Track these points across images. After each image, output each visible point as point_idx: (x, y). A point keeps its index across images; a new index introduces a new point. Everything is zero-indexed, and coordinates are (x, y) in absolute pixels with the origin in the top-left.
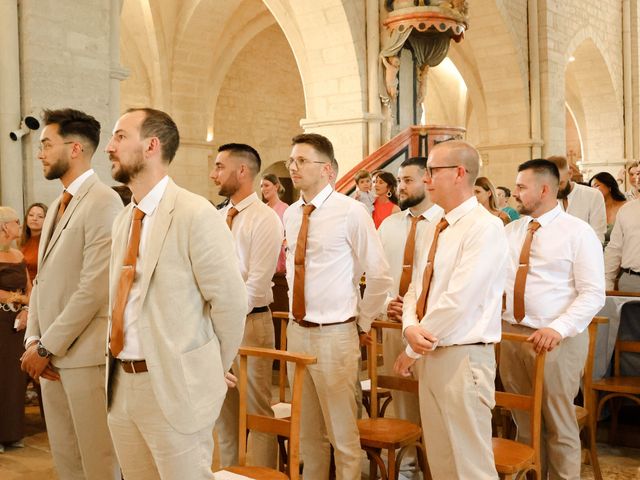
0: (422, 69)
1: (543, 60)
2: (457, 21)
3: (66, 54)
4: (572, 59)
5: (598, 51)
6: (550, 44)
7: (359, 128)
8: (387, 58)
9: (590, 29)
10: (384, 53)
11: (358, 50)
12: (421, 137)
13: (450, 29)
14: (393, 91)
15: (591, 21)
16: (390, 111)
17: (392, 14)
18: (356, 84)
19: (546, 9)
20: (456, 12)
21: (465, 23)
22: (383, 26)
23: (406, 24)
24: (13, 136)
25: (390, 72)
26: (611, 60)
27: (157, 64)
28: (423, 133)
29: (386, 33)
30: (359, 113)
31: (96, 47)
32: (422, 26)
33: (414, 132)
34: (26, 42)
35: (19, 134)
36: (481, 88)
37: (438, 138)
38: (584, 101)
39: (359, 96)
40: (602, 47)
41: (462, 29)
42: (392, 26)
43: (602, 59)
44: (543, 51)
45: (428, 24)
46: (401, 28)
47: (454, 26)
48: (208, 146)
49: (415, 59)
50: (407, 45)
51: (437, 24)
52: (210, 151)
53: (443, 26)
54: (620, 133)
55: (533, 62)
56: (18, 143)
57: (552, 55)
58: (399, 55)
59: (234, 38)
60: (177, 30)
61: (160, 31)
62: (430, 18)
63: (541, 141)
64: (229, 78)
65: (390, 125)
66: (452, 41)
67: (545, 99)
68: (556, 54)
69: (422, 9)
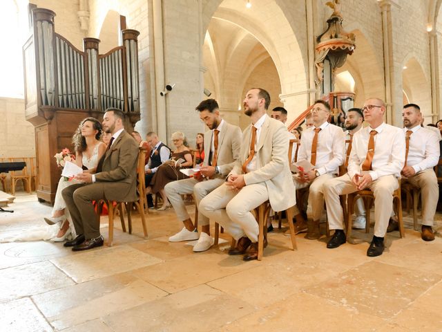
0: (334, 69)
1: (391, 66)
2: (350, 44)
3: (182, 60)
4: (405, 68)
5: (418, 63)
6: (395, 59)
7: (306, 96)
8: (318, 64)
9: (414, 53)
10: (317, 62)
11: (305, 61)
12: (334, 97)
13: (347, 48)
14: (321, 78)
15: (415, 49)
16: (319, 87)
17: (320, 44)
18: (304, 76)
19: (392, 42)
20: (350, 40)
21: (354, 45)
22: (316, 49)
23: (327, 47)
24: (162, 94)
25: (320, 70)
26: (424, 67)
27: (217, 77)
28: (335, 95)
29: (317, 52)
30: (305, 89)
31: (193, 57)
32: (334, 47)
33: (331, 95)
34: (166, 56)
35: (164, 93)
36: (361, 81)
37: (342, 97)
38: (412, 88)
39: (305, 82)
40: (420, 61)
41: (353, 48)
42: (320, 49)
43: (420, 67)
44: (391, 62)
45: (337, 46)
46: (324, 49)
47: (349, 46)
48: (239, 112)
49: (330, 64)
50: (327, 58)
51: (341, 46)
52: (240, 114)
53: (344, 47)
54: (430, 102)
55: (386, 67)
56: (164, 97)
57: (396, 64)
58: (323, 62)
59: (250, 65)
60: (225, 63)
61: (219, 64)
62: (338, 43)
63: (391, 104)
64: (247, 83)
65: (320, 94)
66: (348, 55)
67: (393, 84)
68: (398, 64)
69: (334, 40)
